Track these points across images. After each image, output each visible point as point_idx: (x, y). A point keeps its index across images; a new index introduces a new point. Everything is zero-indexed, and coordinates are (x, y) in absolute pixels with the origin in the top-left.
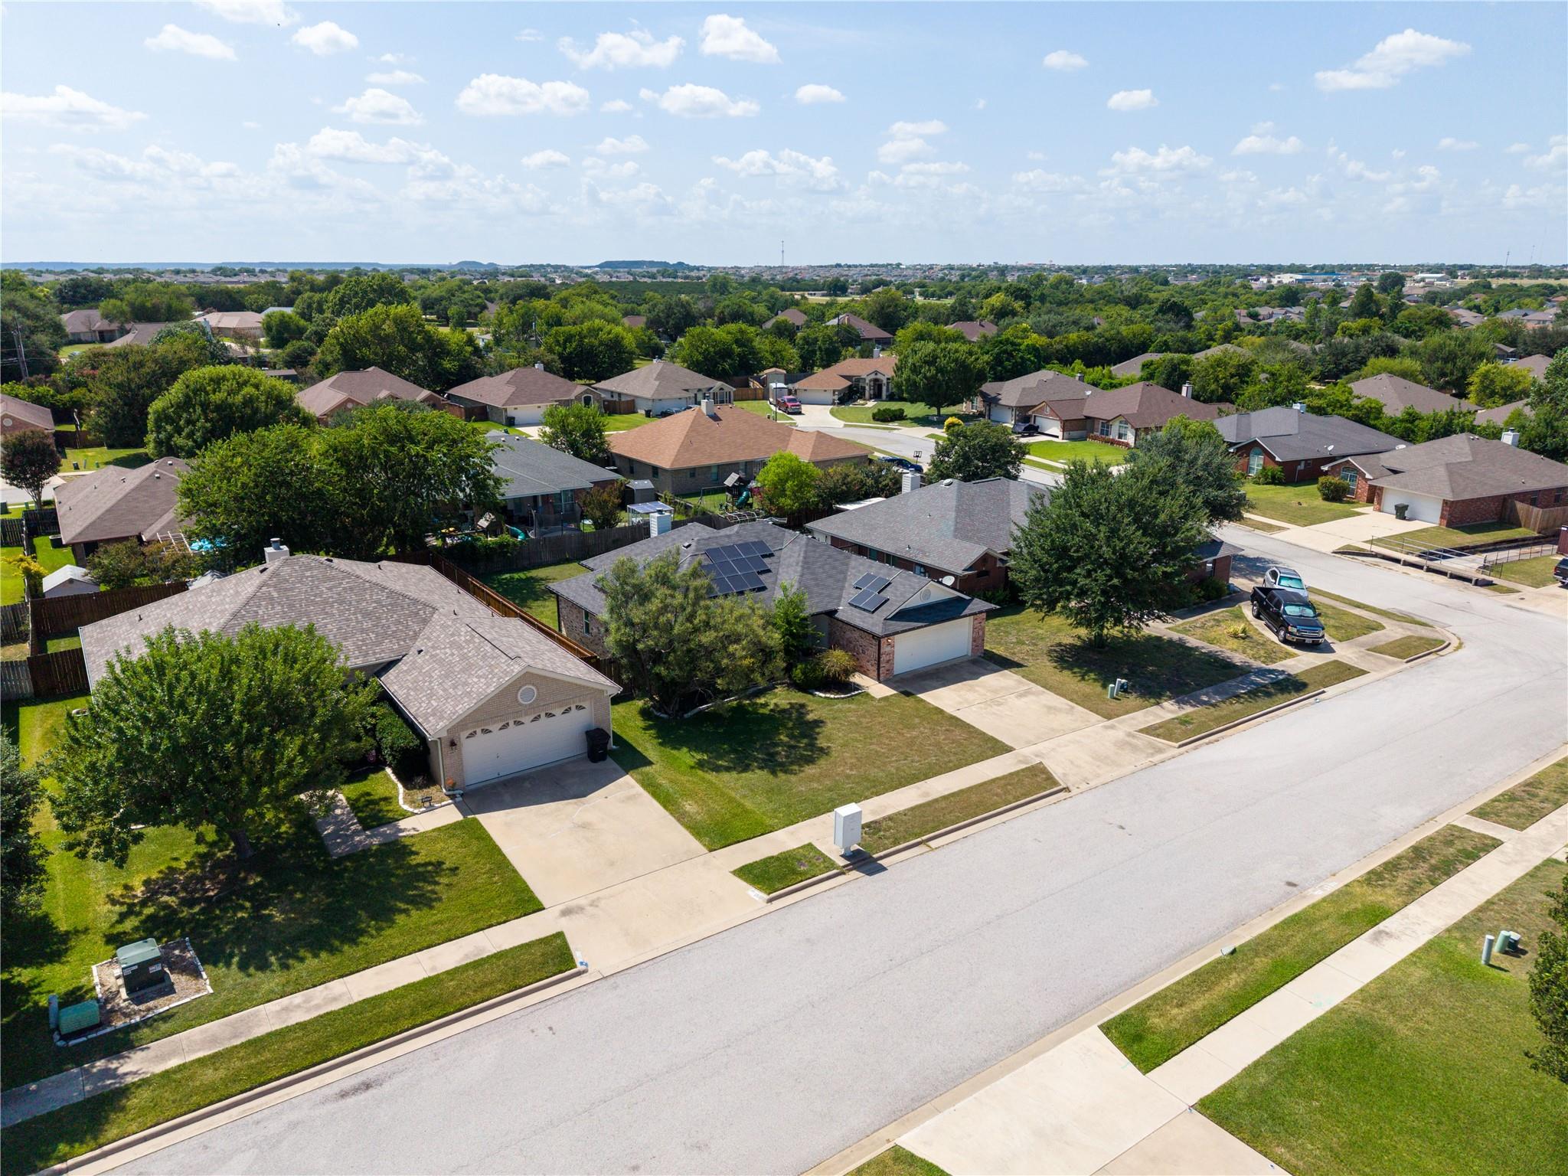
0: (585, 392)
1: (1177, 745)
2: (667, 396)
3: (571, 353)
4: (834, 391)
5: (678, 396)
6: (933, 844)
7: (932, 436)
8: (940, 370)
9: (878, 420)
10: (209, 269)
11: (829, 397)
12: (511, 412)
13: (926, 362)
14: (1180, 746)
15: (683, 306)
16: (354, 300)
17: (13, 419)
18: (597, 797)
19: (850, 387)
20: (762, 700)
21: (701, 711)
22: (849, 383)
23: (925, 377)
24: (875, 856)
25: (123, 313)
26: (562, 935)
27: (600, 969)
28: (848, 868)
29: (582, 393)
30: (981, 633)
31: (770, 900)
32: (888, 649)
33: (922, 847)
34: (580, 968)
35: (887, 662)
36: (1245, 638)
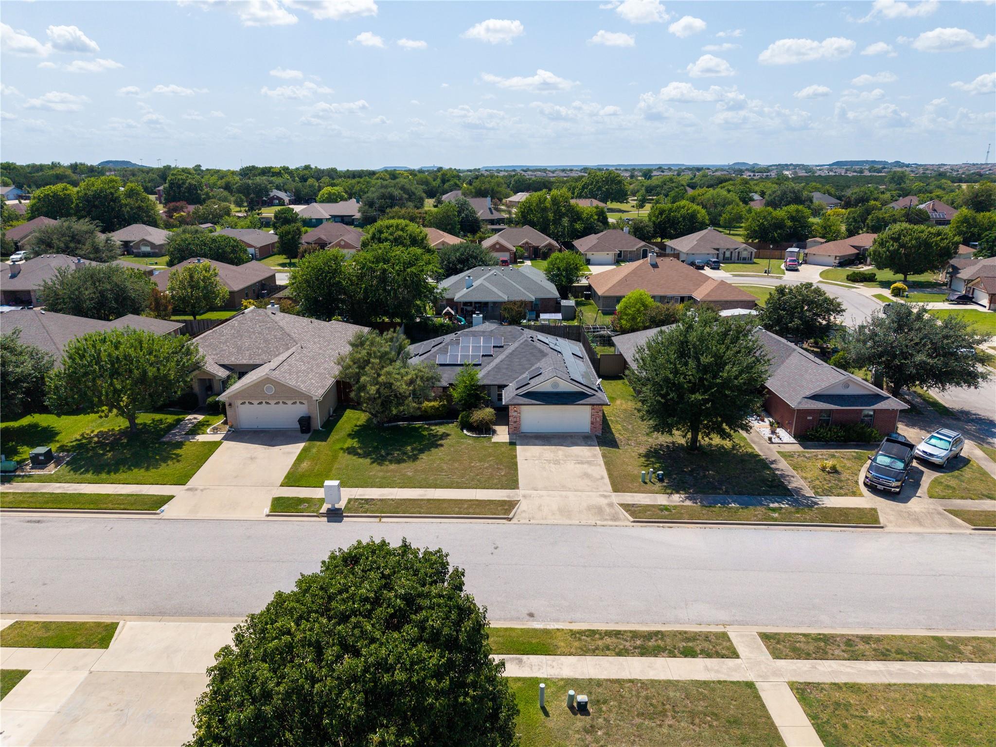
0: (644, 246)
1: (632, 519)
2: (698, 252)
3: (661, 221)
4: (836, 257)
5: (707, 252)
6: (384, 520)
7: (879, 297)
8: (902, 246)
9: (849, 280)
10: (580, 169)
11: (832, 260)
12: (589, 256)
13: (892, 239)
14: (634, 522)
15: (794, 192)
16: (590, 187)
17: (345, 241)
18: (277, 449)
19: (858, 254)
20: (433, 428)
21: (399, 425)
22: (857, 251)
23: (888, 250)
24: (344, 514)
25: (471, 192)
26: (173, 497)
27: (165, 515)
28: (322, 515)
29: (641, 247)
30: (598, 419)
31: (268, 516)
32: (515, 414)
33: (377, 520)
34: (158, 511)
35: (515, 422)
36: (831, 473)
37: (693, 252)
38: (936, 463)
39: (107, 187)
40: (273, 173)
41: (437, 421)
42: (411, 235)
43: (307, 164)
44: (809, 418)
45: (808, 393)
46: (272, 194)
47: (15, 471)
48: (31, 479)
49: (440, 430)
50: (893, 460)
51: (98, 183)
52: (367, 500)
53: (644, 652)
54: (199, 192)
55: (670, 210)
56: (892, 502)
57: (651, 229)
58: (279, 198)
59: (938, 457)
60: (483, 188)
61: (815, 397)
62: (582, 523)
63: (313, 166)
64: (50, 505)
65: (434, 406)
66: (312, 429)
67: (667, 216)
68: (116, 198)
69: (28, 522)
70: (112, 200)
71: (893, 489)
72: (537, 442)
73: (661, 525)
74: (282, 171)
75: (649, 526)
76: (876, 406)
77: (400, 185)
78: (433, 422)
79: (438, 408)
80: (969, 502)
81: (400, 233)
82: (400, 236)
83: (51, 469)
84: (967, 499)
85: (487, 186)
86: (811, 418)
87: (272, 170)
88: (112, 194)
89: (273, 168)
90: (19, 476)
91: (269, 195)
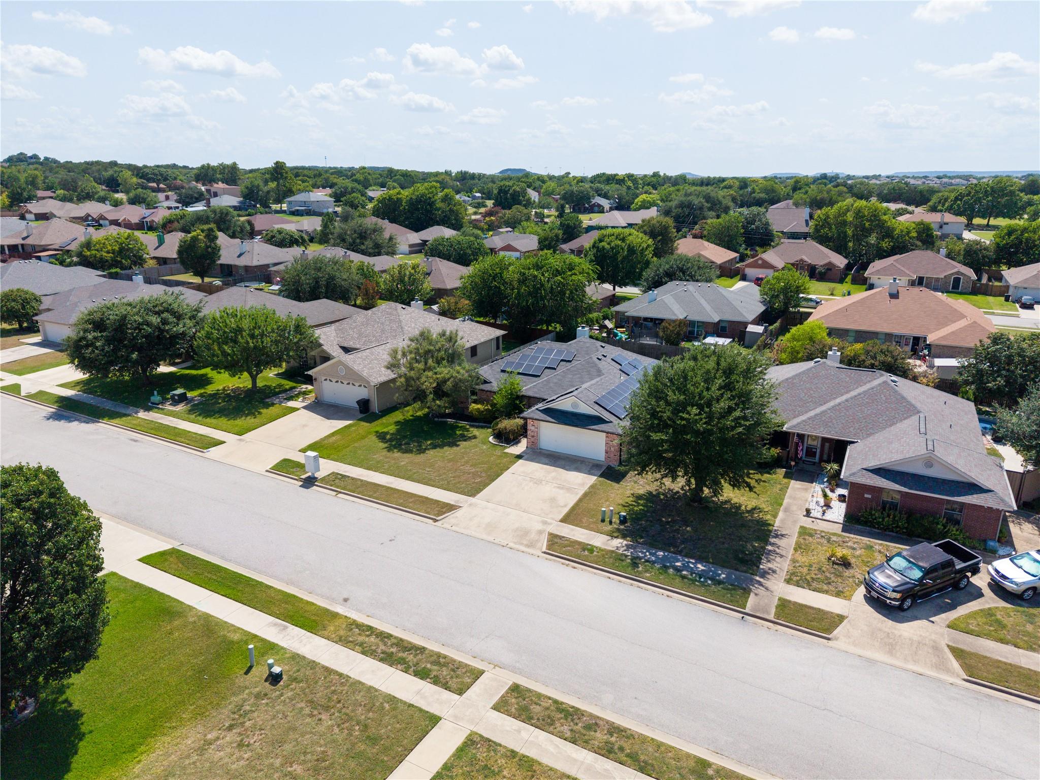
0: (956, 273)
6: (340, 495)
14: (544, 552)
24: (316, 483)
26: (225, 442)
27: (207, 455)
28: (301, 480)
29: (952, 274)
30: (612, 449)
31: (267, 471)
32: (533, 428)
33: (335, 493)
34: (205, 451)
35: (533, 436)
36: (837, 564)
37: (1025, 286)
38: (1008, 589)
39: (427, 192)
40: (617, 180)
41: (481, 424)
42: (629, 245)
43: (656, 171)
44: (866, 496)
45: (873, 463)
46: (593, 201)
47: (158, 404)
48: (161, 412)
49: (475, 432)
50: (910, 565)
51: (421, 188)
52: (344, 476)
53: (388, 659)
54: (521, 198)
55: (1025, 230)
56: (881, 616)
57: (991, 254)
58: (599, 206)
59: (1012, 582)
60: (818, 198)
61: (879, 471)
62: (495, 541)
63: (662, 174)
64: (152, 431)
65: (479, 409)
66: (371, 411)
67: (1017, 238)
68: (433, 202)
69: (131, 440)
70: (429, 204)
71: (888, 601)
72: (544, 460)
73: (567, 562)
74: (626, 179)
75: (554, 561)
76: (962, 498)
77: (704, 194)
78: (477, 424)
79: (483, 412)
80: (1009, 648)
81: (619, 242)
82: (617, 246)
83: (180, 408)
84: (1007, 643)
85: (825, 195)
86: (870, 496)
87: (617, 177)
88: (430, 198)
89: (618, 175)
90: (159, 408)
91: (591, 202)
